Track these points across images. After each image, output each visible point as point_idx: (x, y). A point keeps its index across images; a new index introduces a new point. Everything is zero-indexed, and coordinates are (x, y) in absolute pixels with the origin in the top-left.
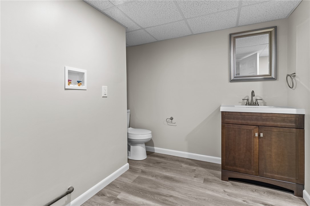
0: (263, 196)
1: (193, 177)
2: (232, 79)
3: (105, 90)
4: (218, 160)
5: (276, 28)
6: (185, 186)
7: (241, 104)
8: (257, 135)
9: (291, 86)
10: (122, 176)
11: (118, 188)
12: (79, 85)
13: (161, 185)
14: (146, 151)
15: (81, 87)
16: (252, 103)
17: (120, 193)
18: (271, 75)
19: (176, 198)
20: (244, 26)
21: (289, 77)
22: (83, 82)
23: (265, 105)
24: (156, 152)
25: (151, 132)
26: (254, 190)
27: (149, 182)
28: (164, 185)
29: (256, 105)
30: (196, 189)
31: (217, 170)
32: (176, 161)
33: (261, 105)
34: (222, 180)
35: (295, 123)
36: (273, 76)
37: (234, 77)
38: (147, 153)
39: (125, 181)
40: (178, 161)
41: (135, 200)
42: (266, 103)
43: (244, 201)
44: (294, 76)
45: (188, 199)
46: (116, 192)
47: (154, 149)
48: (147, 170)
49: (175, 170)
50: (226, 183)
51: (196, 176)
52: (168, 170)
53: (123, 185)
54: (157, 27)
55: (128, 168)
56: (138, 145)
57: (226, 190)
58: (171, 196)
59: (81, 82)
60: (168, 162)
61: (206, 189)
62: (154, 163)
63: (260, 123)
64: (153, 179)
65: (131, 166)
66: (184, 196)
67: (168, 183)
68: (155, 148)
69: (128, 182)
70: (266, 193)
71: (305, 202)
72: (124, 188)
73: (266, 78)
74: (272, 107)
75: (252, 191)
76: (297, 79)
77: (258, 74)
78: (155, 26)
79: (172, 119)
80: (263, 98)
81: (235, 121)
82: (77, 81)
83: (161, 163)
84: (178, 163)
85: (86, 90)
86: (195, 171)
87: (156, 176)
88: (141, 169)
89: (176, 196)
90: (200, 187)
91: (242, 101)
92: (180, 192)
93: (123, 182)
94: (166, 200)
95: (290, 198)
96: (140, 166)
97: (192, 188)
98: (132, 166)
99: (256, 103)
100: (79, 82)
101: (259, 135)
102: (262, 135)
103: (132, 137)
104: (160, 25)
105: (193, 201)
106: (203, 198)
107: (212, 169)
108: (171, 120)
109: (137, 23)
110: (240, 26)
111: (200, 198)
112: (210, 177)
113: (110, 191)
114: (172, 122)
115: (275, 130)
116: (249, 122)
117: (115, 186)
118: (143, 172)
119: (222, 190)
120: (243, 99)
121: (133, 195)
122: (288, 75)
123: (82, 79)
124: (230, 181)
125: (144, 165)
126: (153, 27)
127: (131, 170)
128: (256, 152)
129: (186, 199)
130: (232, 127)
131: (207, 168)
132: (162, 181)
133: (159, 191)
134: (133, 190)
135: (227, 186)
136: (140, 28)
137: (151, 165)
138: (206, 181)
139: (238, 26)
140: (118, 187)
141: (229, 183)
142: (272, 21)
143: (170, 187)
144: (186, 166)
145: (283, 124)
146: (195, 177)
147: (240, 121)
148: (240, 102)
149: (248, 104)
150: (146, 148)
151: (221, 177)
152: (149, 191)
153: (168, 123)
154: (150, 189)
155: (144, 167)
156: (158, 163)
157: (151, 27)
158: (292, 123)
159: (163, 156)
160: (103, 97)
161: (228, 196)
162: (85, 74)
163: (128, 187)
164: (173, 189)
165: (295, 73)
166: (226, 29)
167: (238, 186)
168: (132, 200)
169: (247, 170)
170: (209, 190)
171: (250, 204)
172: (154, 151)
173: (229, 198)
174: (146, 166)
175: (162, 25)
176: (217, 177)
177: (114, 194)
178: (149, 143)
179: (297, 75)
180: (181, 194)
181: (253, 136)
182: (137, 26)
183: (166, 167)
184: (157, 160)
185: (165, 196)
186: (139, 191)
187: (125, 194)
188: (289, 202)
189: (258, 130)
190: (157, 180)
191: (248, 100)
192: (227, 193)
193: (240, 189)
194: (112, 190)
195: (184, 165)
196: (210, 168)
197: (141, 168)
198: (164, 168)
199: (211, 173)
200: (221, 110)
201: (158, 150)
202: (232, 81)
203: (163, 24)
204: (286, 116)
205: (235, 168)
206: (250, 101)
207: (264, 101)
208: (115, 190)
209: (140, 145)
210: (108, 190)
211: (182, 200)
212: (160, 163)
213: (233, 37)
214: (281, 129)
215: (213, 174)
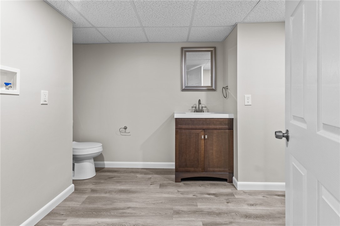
0: (207, 188)
1: (149, 185)
2: (183, 88)
3: (44, 96)
4: (172, 165)
5: (215, 48)
6: (142, 195)
7: (190, 111)
8: (203, 137)
9: (225, 97)
10: (66, 200)
11: (63, 215)
12: (8, 88)
13: (117, 200)
14: (95, 168)
15: (10, 91)
16: (199, 110)
17: (66, 220)
18: (212, 87)
19: (134, 208)
20: (193, 42)
21: (224, 89)
22: (15, 85)
23: (208, 112)
24: (106, 167)
25: (101, 145)
26: (201, 185)
27: (101, 199)
28: (120, 199)
29: (202, 112)
30: (153, 195)
31: (171, 175)
32: (131, 172)
33: (205, 112)
34: (176, 182)
35: (228, 125)
36: (214, 88)
37: (185, 87)
38: (96, 170)
39: (71, 205)
40: (133, 172)
41: (87, 222)
42: (209, 110)
43: (194, 195)
44: (227, 88)
45: (147, 206)
46: (60, 220)
47: (104, 164)
48: (98, 187)
49: (131, 182)
50: (179, 184)
51: (152, 183)
52: (123, 183)
53: (69, 210)
54: (112, 28)
55: (73, 190)
56: (85, 161)
57: (179, 190)
58: (129, 208)
59: (10, 84)
60: (122, 175)
61: (162, 193)
62: (106, 179)
63: (205, 127)
64: (107, 195)
65: (76, 187)
66: (142, 204)
67: (124, 196)
68: (105, 162)
69: (75, 206)
70: (209, 185)
71: (234, 186)
72: (70, 213)
73: (210, 89)
74: (213, 113)
75: (200, 186)
76: (229, 91)
77: (202, 85)
78: (110, 28)
79: (125, 128)
80: (207, 106)
81: (187, 126)
82: (5, 83)
83: (114, 178)
84: (132, 174)
85: (19, 95)
86: (151, 179)
87: (110, 192)
88: (91, 189)
89: (134, 206)
90: (157, 193)
91: (191, 108)
92: (137, 202)
93: (69, 207)
94: (124, 213)
95: (225, 185)
96: (89, 186)
97: (149, 195)
98: (78, 187)
99: (202, 110)
100: (7, 84)
101: (205, 137)
102: (206, 137)
103: (78, 153)
104: (115, 27)
105: (151, 206)
106: (160, 201)
107: (166, 174)
108: (124, 130)
109: (89, 20)
110: (190, 42)
111: (157, 202)
112: (165, 182)
113: (51, 221)
114: (125, 131)
115: (215, 131)
116: (197, 127)
117: (57, 214)
118: (93, 191)
119: (176, 191)
120: (192, 106)
121: (84, 218)
122: (223, 88)
123: (12, 80)
124: (183, 182)
125: (94, 184)
126: (107, 27)
127: (77, 191)
128: (203, 152)
129: (145, 206)
130: (184, 132)
131: (162, 174)
132: (117, 196)
133: (114, 206)
134: (83, 212)
135: (180, 186)
136: (91, 26)
137: (102, 181)
138: (161, 186)
139: (188, 42)
140: (62, 213)
141: (181, 184)
142: (213, 42)
143: (127, 200)
144: (142, 175)
145: (221, 126)
146: (151, 185)
147: (190, 127)
148: (189, 110)
149: (196, 111)
150: (95, 164)
151: (175, 180)
152: (103, 209)
153: (121, 134)
154: (104, 207)
155: (93, 186)
156: (111, 178)
157: (105, 27)
158: (226, 126)
159: (116, 170)
160: (42, 104)
161: (181, 195)
162: (17, 74)
163: (76, 211)
164: (130, 201)
165: (227, 86)
166: (179, 42)
167: (189, 184)
168: (84, 223)
169: (196, 169)
170: (165, 193)
171: (198, 197)
172: (105, 166)
173: (182, 196)
174: (96, 183)
175: (117, 28)
176: (171, 180)
177: (58, 223)
178: (98, 158)
179: (229, 87)
180: (139, 203)
181: (200, 138)
182: (88, 24)
183: (121, 181)
184: (109, 175)
185: (122, 209)
186: (91, 212)
187: (72, 220)
188: (224, 188)
189: (204, 133)
190: (111, 195)
191: (196, 107)
192: (180, 193)
193: (191, 187)
194: (54, 219)
195: (139, 176)
196: (164, 174)
197: (90, 187)
198: (118, 182)
199: (165, 178)
200: (175, 117)
201: (108, 164)
202: (183, 90)
203: (119, 27)
204: (222, 120)
205: (186, 169)
206: (197, 108)
207: (207, 108)
208: (58, 218)
209: (88, 160)
210: (47, 221)
211: (140, 208)
212: (112, 178)
213: (184, 51)
214: (220, 131)
215: (167, 178)
